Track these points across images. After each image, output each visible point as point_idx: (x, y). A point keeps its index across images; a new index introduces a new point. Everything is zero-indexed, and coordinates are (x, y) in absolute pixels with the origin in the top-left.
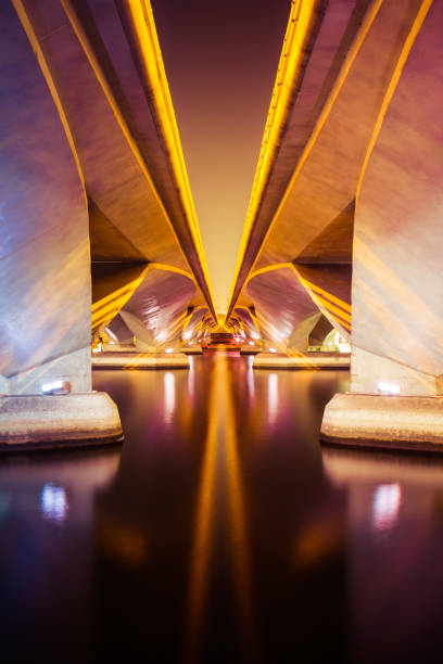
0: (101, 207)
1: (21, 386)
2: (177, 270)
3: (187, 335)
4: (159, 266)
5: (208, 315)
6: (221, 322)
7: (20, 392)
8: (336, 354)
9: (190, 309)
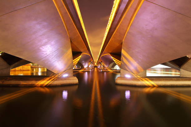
0: (72, 42)
1: (59, 75)
2: (87, 54)
3: (90, 66)
4: (84, 53)
5: (93, 63)
6: (96, 64)
7: (59, 77)
8: (116, 70)
9: (90, 61)
